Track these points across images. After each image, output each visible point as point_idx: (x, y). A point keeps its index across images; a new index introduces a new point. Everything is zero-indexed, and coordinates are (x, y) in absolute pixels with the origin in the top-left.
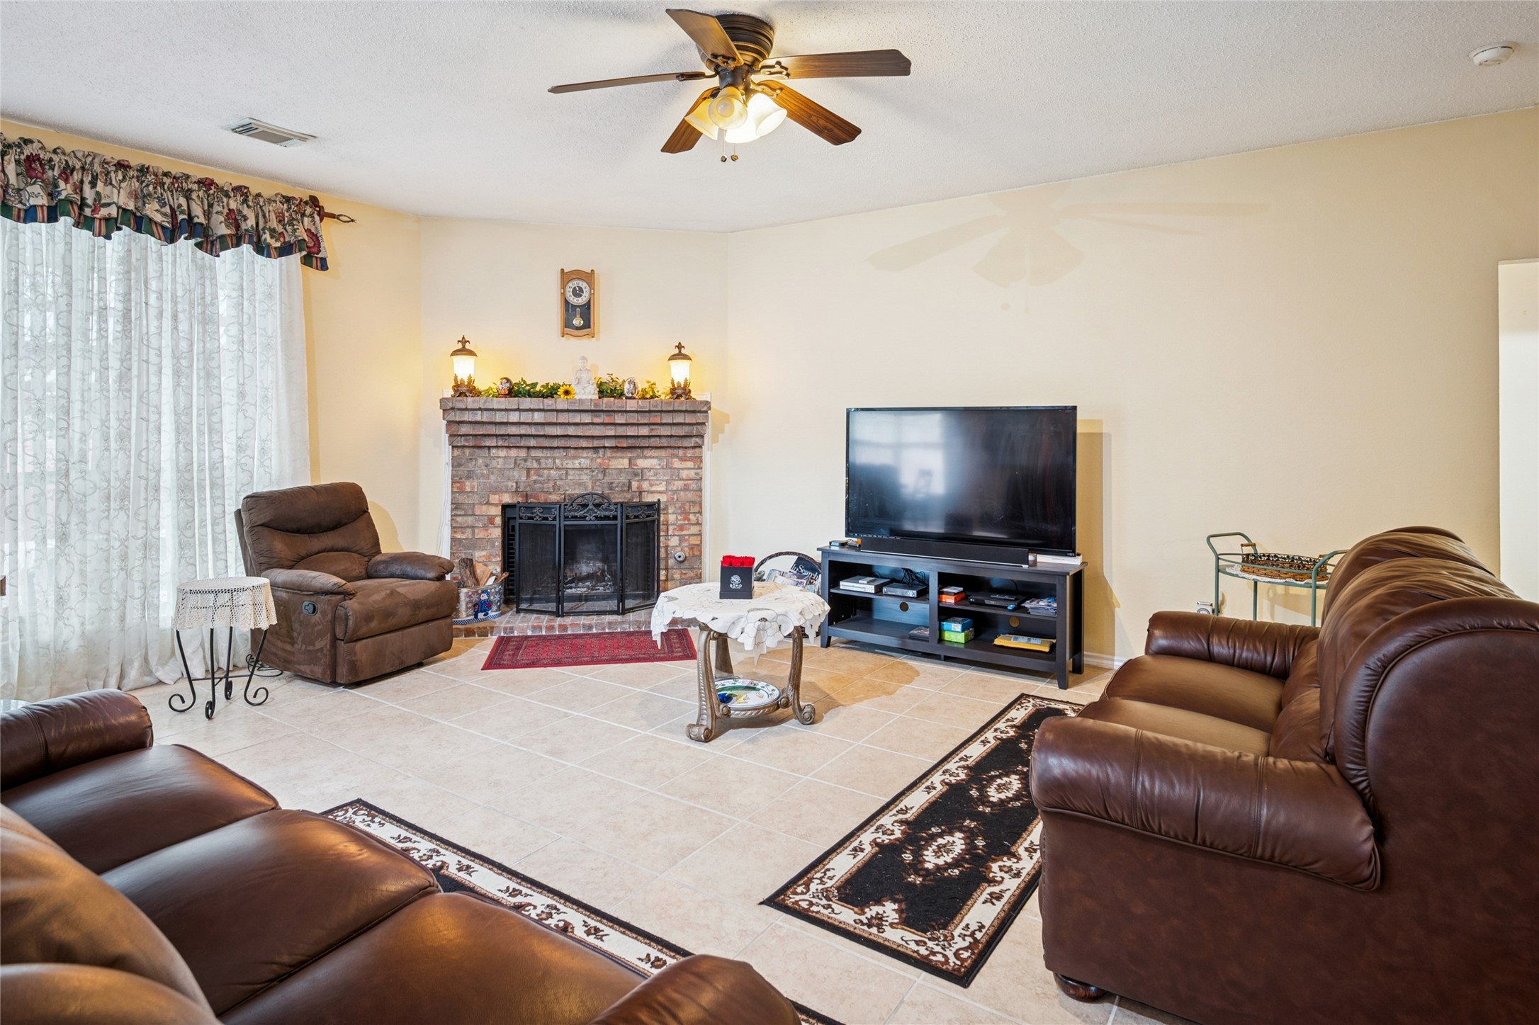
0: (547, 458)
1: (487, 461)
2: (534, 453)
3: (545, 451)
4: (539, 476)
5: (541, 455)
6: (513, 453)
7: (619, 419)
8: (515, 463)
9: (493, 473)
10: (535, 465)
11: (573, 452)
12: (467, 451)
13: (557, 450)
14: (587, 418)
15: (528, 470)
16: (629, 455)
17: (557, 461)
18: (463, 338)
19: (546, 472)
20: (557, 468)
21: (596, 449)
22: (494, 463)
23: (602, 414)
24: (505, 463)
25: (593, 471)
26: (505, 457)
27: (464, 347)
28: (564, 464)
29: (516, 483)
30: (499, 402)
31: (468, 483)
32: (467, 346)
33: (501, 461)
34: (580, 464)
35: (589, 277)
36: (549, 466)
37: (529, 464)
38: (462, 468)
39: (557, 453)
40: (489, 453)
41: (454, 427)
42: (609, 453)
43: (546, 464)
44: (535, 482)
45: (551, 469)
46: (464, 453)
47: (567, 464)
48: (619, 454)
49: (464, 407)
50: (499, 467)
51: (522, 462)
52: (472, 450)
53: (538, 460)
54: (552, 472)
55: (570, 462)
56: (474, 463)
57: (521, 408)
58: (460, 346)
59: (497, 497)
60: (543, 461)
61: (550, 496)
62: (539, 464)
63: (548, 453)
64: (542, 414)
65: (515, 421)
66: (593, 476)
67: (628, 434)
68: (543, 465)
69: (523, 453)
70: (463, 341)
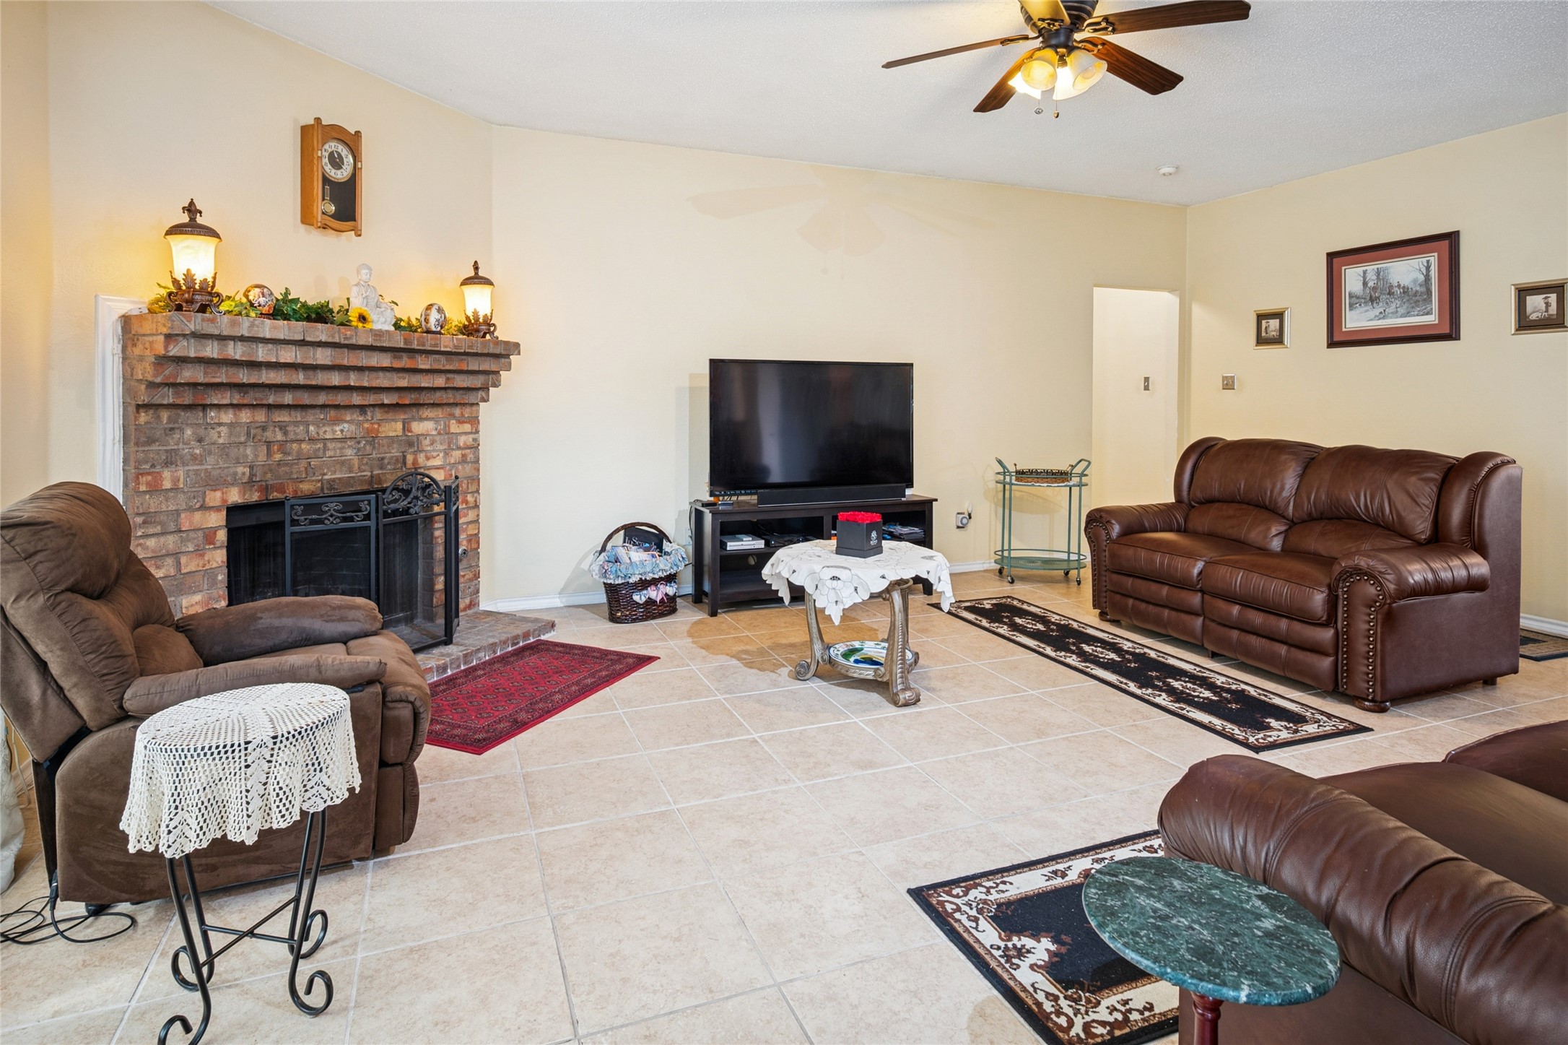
0: (296, 424)
1: (201, 431)
2: (283, 417)
3: (293, 413)
4: (285, 453)
5: (286, 419)
6: (245, 416)
7: (423, 363)
8: (248, 434)
9: (210, 453)
10: (279, 436)
11: (333, 413)
12: (165, 415)
13: (311, 411)
14: (385, 360)
15: (269, 445)
16: (402, 417)
17: (311, 428)
18: (192, 203)
19: (295, 446)
20: (312, 440)
21: (362, 408)
22: (213, 434)
23: (404, 355)
24: (231, 434)
25: (359, 443)
26: (231, 425)
27: (193, 219)
28: (321, 433)
29: (251, 467)
30: (275, 328)
31: (167, 474)
32: (199, 220)
33: (224, 430)
34: (342, 431)
36: (299, 437)
37: (269, 435)
38: (155, 447)
39: (311, 416)
40: (205, 416)
41: (170, 369)
42: (378, 414)
43: (295, 433)
44: (279, 463)
45: (302, 441)
46: (159, 418)
47: (325, 432)
48: (390, 416)
49: (217, 332)
50: (221, 441)
51: (259, 431)
52: (174, 411)
53: (283, 428)
54: (303, 446)
55: (328, 429)
56: (177, 436)
57: (308, 339)
58: (185, 218)
59: (218, 494)
60: (285, 428)
61: (301, 486)
62: (286, 433)
63: (298, 416)
64: (328, 351)
65: (289, 361)
66: (359, 449)
67: (423, 385)
68: (292, 436)
69: (261, 416)
70: (191, 209)
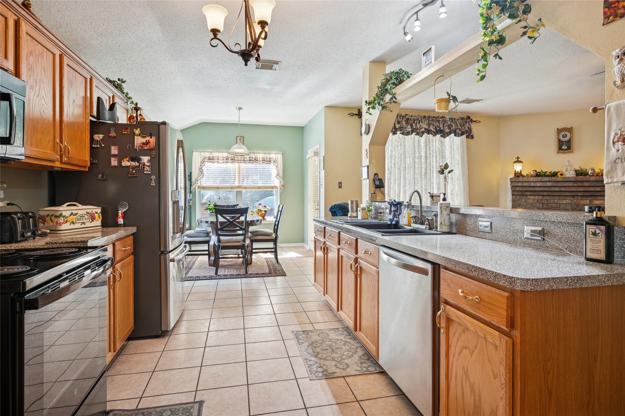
0: (551, 199)
1: (526, 200)
2: (545, 198)
3: (550, 197)
4: (548, 206)
5: (548, 198)
6: (537, 197)
7: (586, 184)
8: (537, 201)
9: (528, 204)
10: (546, 202)
11: (563, 197)
12: (518, 197)
13: (555, 197)
14: (571, 184)
15: (543, 204)
16: (590, 199)
17: (556, 201)
18: (518, 157)
19: (550, 204)
20: (556, 203)
21: (573, 196)
22: (529, 201)
23: (578, 182)
24: (533, 201)
25: (572, 205)
26: (533, 199)
27: (518, 160)
28: (559, 202)
30: (533, 179)
32: (519, 160)
33: (531, 200)
34: (566, 202)
35: (570, 130)
36: (552, 202)
37: (543, 202)
38: (516, 203)
39: (555, 198)
40: (527, 197)
41: (514, 188)
42: (579, 198)
43: (551, 202)
44: (546, 208)
45: (553, 203)
46: (517, 197)
47: (560, 202)
48: (585, 198)
49: (519, 181)
50: (531, 202)
51: (540, 201)
52: (520, 196)
53: (547, 200)
54: (553, 205)
55: (561, 201)
56: (520, 201)
57: (542, 181)
58: (516, 160)
60: (549, 200)
63: (552, 198)
64: (551, 183)
65: (539, 185)
66: (572, 207)
67: (590, 190)
68: (549, 202)
69: (541, 198)
70: (518, 158)
